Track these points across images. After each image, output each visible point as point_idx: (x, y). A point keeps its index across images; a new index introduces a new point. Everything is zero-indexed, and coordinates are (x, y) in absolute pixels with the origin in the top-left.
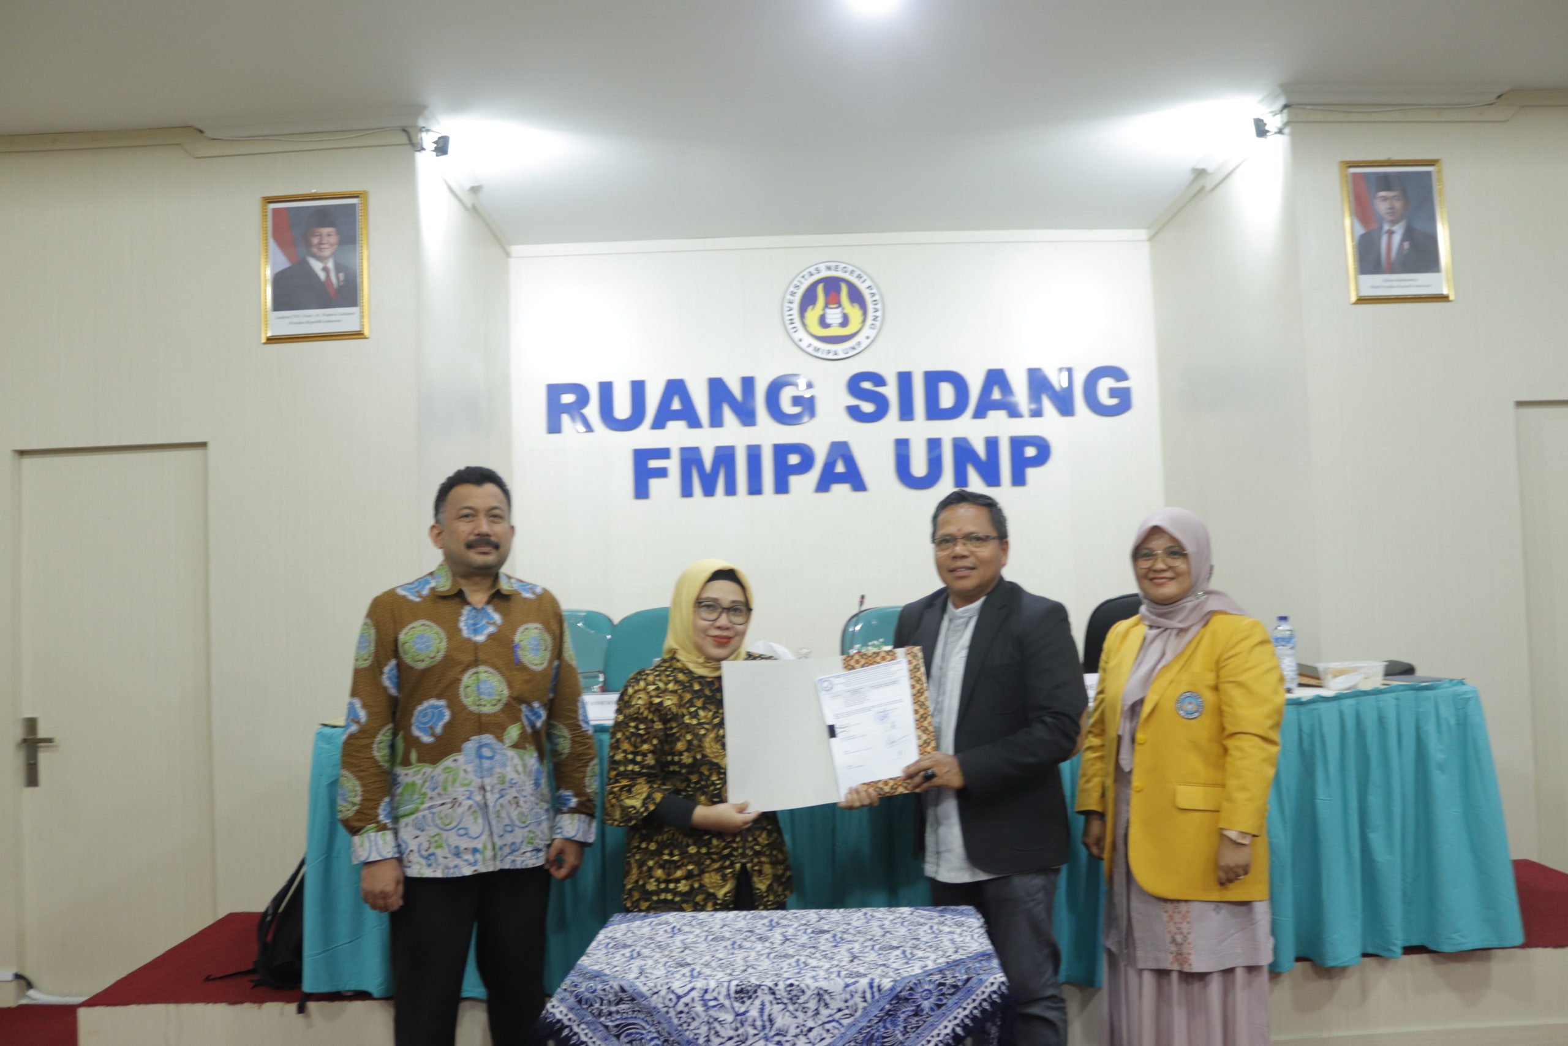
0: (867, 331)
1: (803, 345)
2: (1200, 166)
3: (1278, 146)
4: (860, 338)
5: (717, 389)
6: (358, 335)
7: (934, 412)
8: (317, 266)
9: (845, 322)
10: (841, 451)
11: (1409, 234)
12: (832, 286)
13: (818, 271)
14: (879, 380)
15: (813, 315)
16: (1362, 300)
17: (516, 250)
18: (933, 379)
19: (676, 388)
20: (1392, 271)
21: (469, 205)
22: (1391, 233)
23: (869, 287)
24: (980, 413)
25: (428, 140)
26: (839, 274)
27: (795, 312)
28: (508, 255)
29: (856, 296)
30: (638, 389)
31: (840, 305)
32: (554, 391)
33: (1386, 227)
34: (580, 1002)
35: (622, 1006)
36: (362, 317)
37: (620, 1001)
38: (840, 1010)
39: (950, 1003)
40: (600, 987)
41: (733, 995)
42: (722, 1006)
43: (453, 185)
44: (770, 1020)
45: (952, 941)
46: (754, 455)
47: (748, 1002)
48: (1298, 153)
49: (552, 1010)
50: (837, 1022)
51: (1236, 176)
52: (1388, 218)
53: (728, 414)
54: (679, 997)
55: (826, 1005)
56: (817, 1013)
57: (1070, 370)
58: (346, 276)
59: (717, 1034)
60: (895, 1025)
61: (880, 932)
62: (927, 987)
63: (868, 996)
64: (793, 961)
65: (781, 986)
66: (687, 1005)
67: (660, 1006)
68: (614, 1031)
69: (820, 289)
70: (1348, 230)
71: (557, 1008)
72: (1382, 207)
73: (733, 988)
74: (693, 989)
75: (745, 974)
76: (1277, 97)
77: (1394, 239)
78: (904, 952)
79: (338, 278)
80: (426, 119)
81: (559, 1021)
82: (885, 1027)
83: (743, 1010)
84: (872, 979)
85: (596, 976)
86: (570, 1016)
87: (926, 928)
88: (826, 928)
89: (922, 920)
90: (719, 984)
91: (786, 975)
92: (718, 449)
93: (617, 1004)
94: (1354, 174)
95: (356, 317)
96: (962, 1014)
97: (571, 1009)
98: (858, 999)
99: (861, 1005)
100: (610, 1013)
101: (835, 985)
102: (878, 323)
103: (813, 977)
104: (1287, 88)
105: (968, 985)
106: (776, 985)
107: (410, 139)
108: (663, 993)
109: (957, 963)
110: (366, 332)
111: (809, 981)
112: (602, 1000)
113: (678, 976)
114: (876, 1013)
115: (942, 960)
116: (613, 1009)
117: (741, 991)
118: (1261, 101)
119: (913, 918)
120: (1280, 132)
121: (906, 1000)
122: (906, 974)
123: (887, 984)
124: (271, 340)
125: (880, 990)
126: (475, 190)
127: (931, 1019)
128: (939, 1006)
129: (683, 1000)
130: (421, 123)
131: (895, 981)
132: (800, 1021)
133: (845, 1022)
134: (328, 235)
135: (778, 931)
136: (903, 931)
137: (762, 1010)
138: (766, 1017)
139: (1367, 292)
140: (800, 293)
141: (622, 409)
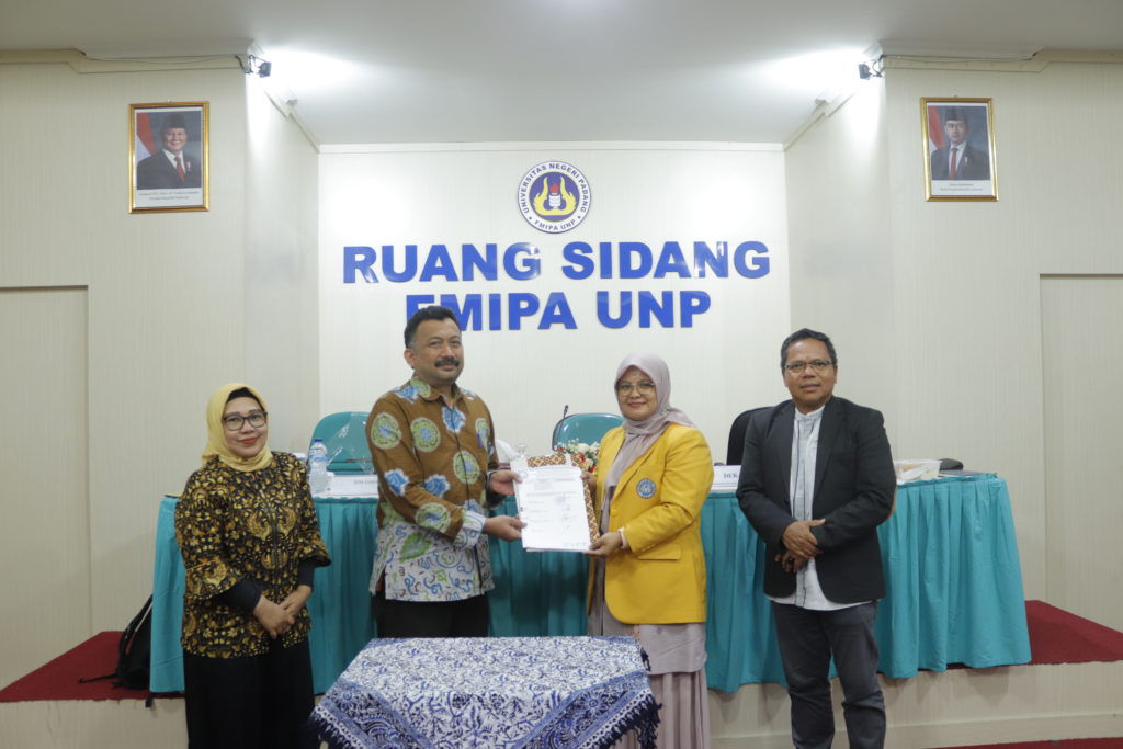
0: (579, 212)
1: (532, 222)
2: (822, 98)
3: (876, 85)
4: (574, 217)
5: (469, 252)
6: (201, 208)
7: (626, 272)
8: (171, 157)
9: (563, 205)
10: (558, 300)
11: (968, 151)
12: (554, 179)
13: (544, 168)
14: (586, 248)
15: (539, 200)
16: (933, 198)
17: (323, 148)
18: (626, 249)
19: (439, 251)
20: (956, 178)
21: (287, 114)
22: (955, 150)
23: (581, 181)
24: (659, 274)
25: (255, 65)
26: (560, 171)
27: (527, 198)
28: (317, 151)
29: (571, 187)
30: (411, 251)
31: (559, 193)
32: (350, 252)
33: (952, 146)
34: (339, 706)
35: (370, 710)
36: (204, 195)
37: (369, 705)
38: (529, 714)
39: (611, 709)
40: (354, 695)
41: (451, 702)
42: (444, 710)
43: (275, 99)
44: (479, 721)
45: (616, 663)
46: (495, 301)
47: (463, 708)
48: (891, 91)
49: (318, 712)
50: (529, 722)
51: (847, 107)
52: (954, 139)
53: (477, 271)
54: (412, 704)
55: (520, 710)
56: (513, 715)
57: (725, 244)
58: (192, 165)
59: (439, 730)
60: (570, 724)
61: (564, 655)
62: (594, 697)
63: (551, 703)
64: (497, 677)
65: (487, 696)
66: (417, 709)
67: (398, 709)
68: (364, 728)
69: (545, 180)
70: (924, 148)
71: (322, 710)
72: (950, 132)
73: (451, 697)
74: (422, 697)
75: (462, 687)
76: (877, 50)
77: (959, 155)
78: (580, 671)
79: (186, 166)
80: (253, 49)
81: (323, 720)
82: (563, 727)
83: (459, 713)
84: (554, 692)
85: (353, 687)
86: (332, 716)
87: (599, 652)
88: (525, 651)
89: (595, 646)
90: (442, 694)
91: (491, 688)
92: (468, 296)
93: (366, 708)
94: (930, 107)
95: (200, 195)
96: (619, 717)
97: (332, 711)
98: (543, 706)
99: (546, 710)
100: (361, 715)
101: (527, 696)
102: (587, 207)
103: (511, 690)
104: (884, 43)
105: (625, 696)
106: (484, 695)
107: (241, 64)
108: (401, 699)
109: (617, 680)
110: (207, 207)
111: (508, 693)
112: (355, 705)
113: (412, 687)
114: (556, 715)
115: (607, 678)
116: (364, 711)
117: (458, 699)
118: (865, 52)
119: (589, 645)
120: (879, 75)
121: (579, 707)
122: (579, 688)
123: (565, 695)
124: (136, 211)
125: (559, 699)
126: (292, 103)
127: (596, 721)
128: (602, 712)
129: (416, 705)
130: (250, 52)
131: (571, 693)
132: (501, 721)
133: (534, 722)
134: (179, 134)
135: (490, 653)
136: (581, 654)
137: (473, 714)
138: (475, 719)
139: (936, 193)
140: (530, 184)
141: (399, 266)
